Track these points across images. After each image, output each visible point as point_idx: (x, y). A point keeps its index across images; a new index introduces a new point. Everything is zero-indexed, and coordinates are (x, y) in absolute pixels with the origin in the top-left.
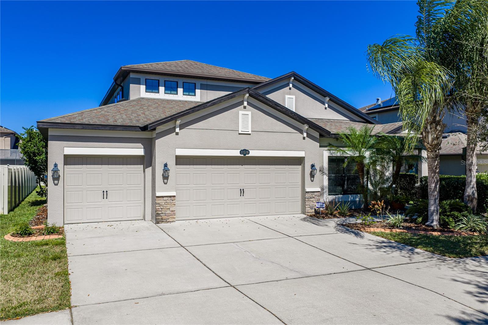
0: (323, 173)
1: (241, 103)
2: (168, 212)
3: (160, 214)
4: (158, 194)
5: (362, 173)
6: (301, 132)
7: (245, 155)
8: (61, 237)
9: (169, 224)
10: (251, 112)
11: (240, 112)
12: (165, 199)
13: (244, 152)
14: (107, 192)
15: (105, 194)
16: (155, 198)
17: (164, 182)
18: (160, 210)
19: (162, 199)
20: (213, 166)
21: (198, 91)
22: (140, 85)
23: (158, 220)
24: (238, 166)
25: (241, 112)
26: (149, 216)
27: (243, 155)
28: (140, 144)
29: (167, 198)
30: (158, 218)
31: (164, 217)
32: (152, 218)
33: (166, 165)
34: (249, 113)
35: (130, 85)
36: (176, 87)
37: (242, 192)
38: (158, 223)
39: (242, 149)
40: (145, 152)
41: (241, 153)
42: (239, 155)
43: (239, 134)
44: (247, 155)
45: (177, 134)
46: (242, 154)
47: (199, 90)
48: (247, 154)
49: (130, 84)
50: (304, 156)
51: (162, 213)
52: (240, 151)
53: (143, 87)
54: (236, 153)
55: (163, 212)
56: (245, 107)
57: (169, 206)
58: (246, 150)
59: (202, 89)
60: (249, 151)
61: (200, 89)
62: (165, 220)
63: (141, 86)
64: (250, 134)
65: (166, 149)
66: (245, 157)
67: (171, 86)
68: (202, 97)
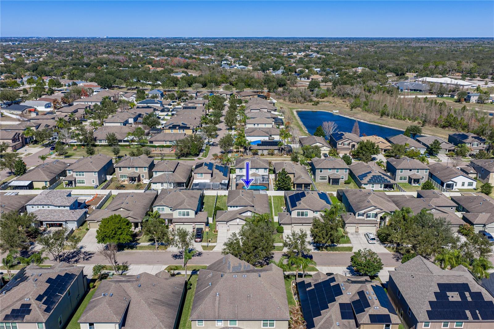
8: (217, 233)
15: (222, 227)
26: (226, 229)
40: (226, 223)
54: (236, 224)
65: (228, 223)
66: (238, 224)
67: (234, 207)
68: (238, 208)
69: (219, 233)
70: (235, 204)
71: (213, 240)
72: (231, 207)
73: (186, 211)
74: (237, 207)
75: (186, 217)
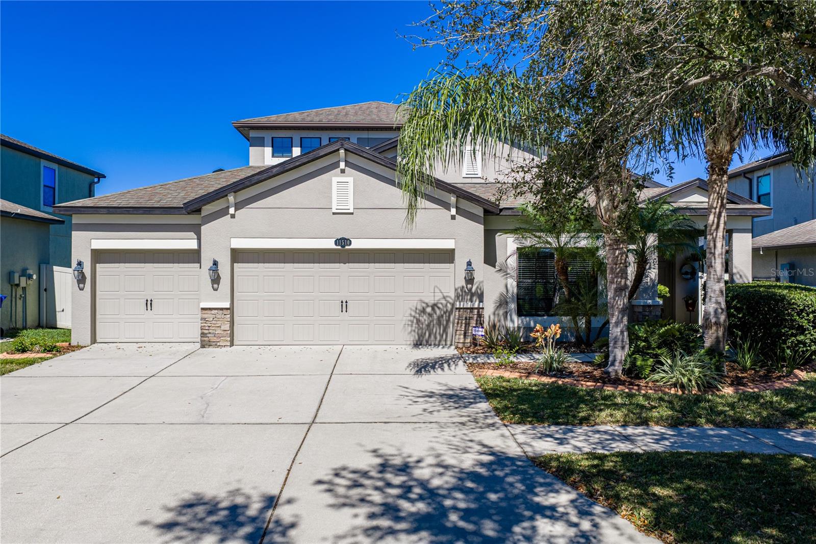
0: (507, 274)
1: (335, 165)
2: (218, 331)
3: (206, 334)
4: (204, 305)
5: (564, 278)
6: (447, 206)
7: (343, 247)
8: (50, 356)
9: (220, 349)
10: (352, 178)
11: (333, 178)
12: (213, 312)
13: (343, 242)
14: (151, 301)
15: (149, 304)
16: (201, 311)
17: (213, 287)
18: (207, 328)
19: (209, 312)
20: (296, 265)
23: (204, 343)
24: (337, 265)
25: (335, 180)
27: (340, 247)
28: (193, 233)
29: (216, 311)
30: (204, 341)
31: (213, 339)
33: (215, 263)
34: (350, 180)
37: (344, 306)
38: (205, 347)
39: (339, 238)
41: (336, 244)
42: (335, 247)
43: (334, 214)
44: (347, 247)
45: (233, 216)
46: (339, 245)
48: (347, 245)
50: (454, 248)
51: (210, 333)
52: (336, 241)
53: (268, 150)
54: (329, 244)
55: (210, 331)
56: (343, 171)
57: (219, 323)
58: (346, 239)
60: (350, 241)
62: (214, 343)
64: (352, 214)
66: (344, 250)
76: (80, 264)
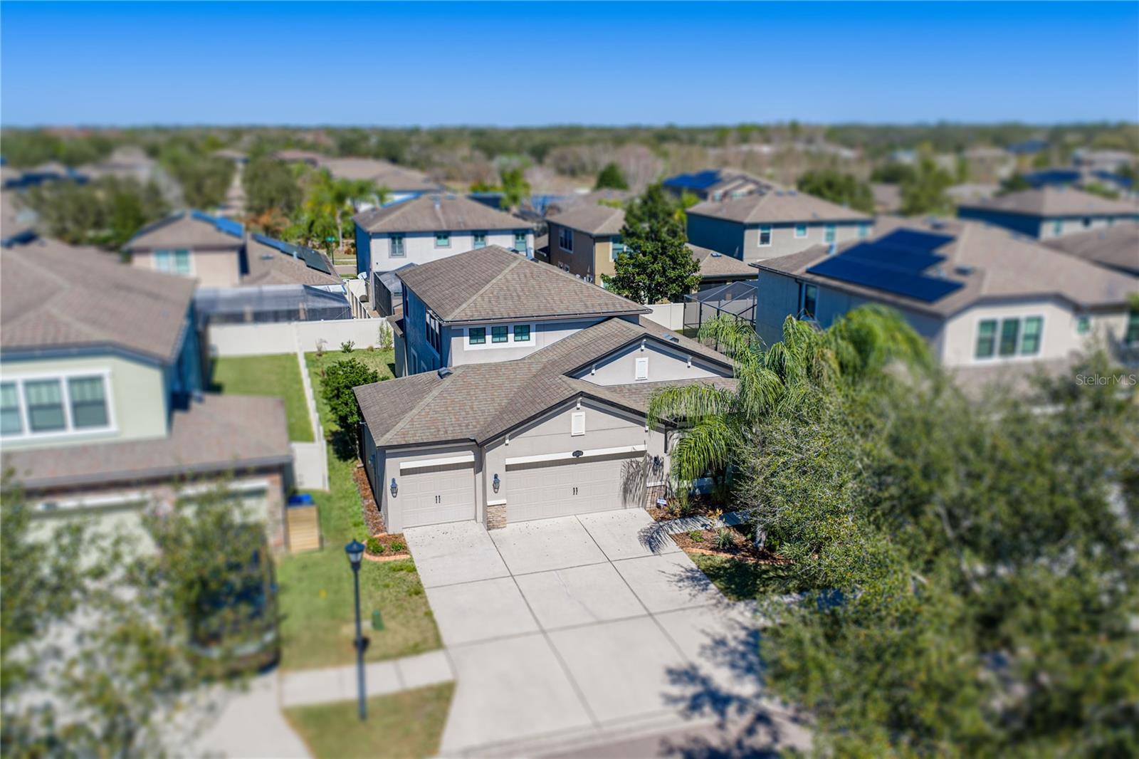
1: (574, 405)
2: (499, 519)
3: (492, 521)
4: (489, 503)
6: (643, 425)
7: (578, 456)
8: (409, 556)
9: (500, 530)
10: (585, 412)
11: (573, 413)
13: (578, 453)
14: (439, 496)
15: (438, 499)
16: (485, 506)
17: (494, 489)
18: (491, 517)
19: (492, 507)
21: (533, 334)
22: (463, 336)
24: (573, 467)
26: (480, 518)
27: (576, 457)
28: (471, 453)
29: (497, 506)
30: (490, 526)
31: (495, 524)
32: (483, 520)
33: (496, 477)
34: (583, 414)
35: (450, 341)
36: (506, 332)
37: (575, 490)
38: (490, 529)
39: (576, 451)
40: (475, 458)
41: (573, 455)
42: (573, 456)
43: (573, 436)
44: (580, 456)
45: (507, 445)
46: (575, 455)
47: (535, 333)
48: (580, 454)
49: (452, 338)
50: (646, 449)
52: (573, 453)
53: (467, 339)
54: (569, 455)
55: (494, 520)
56: (579, 409)
57: (499, 514)
58: (579, 451)
59: (539, 331)
60: (582, 452)
61: (536, 331)
62: (496, 527)
63: (465, 338)
64: (583, 435)
65: (496, 459)
66: (578, 458)
67: (500, 332)
68: (537, 341)
69: (420, 554)
70: (504, 310)
71: (397, 632)
72: (477, 334)
73: (63, 370)
74: (522, 330)
75: (71, 434)
76: (394, 480)
